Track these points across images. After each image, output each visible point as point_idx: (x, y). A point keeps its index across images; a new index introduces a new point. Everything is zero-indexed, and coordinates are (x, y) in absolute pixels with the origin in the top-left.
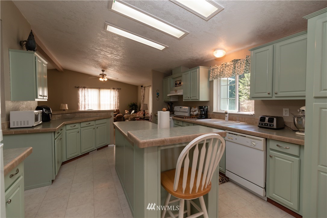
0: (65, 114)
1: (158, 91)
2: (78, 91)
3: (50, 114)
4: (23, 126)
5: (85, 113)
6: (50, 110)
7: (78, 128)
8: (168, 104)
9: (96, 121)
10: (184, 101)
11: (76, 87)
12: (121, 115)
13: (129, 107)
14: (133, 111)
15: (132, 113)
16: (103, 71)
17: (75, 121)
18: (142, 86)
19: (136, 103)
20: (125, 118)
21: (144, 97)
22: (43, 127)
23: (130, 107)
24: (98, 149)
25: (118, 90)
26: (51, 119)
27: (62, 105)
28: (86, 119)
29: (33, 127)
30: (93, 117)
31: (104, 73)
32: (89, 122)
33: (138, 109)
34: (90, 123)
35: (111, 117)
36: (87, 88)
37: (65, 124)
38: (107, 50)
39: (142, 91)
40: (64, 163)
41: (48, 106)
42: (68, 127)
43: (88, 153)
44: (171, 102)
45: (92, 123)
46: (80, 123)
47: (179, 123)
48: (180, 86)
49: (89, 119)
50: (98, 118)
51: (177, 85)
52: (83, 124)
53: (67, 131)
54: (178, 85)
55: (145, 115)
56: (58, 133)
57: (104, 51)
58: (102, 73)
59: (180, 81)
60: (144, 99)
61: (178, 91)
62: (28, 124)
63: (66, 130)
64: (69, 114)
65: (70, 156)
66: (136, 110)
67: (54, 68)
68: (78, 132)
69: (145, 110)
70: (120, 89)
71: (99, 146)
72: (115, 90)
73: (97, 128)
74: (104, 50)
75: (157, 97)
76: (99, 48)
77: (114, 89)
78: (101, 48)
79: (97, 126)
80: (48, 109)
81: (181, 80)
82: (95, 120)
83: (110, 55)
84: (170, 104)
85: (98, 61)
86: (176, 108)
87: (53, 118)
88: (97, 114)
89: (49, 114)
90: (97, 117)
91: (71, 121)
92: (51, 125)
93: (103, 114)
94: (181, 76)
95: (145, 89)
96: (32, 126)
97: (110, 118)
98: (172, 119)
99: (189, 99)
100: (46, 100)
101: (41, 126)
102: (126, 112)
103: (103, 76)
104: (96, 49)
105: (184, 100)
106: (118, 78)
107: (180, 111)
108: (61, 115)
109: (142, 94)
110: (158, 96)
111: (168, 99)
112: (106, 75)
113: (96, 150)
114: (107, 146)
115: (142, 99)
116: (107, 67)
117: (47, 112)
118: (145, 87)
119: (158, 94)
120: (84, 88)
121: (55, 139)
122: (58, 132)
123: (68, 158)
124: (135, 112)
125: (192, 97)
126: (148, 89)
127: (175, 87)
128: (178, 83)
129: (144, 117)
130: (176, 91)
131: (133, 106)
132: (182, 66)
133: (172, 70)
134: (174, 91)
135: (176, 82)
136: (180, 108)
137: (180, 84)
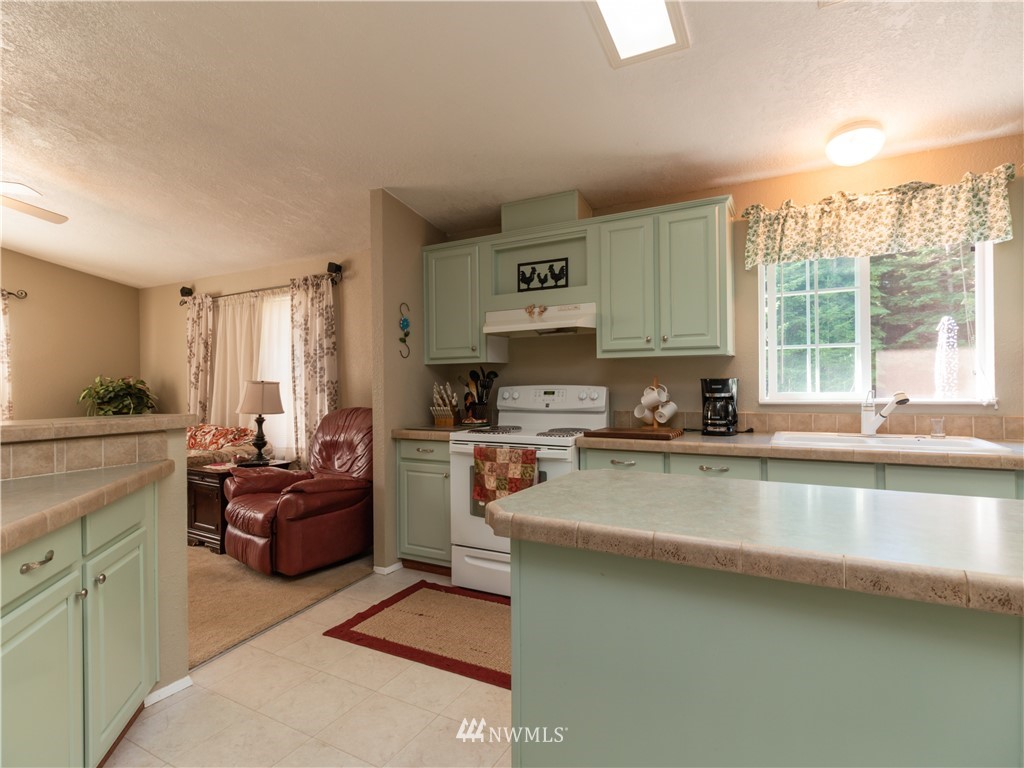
1: (404, 308)
10: (600, 355)
18: (187, 292)
39: (193, 315)
48: (556, 287)
51: (535, 283)
54: (543, 281)
55: (264, 444)
59: (557, 267)
60: (209, 358)
61: (549, 308)
75: (403, 340)
81: (566, 260)
84: (482, 377)
86: (515, 395)
95: (215, 307)
98: (574, 448)
99: (653, 345)
105: (605, 351)
107: (551, 408)
109: (191, 331)
110: (407, 335)
111: (474, 350)
115: (197, 360)
118: (215, 298)
119: (404, 324)
125: (676, 336)
126: (252, 306)
127: (520, 290)
128: (539, 274)
129: (260, 456)
130: (537, 310)
131: (125, 396)
132: (576, 194)
133: (500, 206)
134: (523, 314)
135: (527, 270)
136: (545, 393)
137: (560, 277)
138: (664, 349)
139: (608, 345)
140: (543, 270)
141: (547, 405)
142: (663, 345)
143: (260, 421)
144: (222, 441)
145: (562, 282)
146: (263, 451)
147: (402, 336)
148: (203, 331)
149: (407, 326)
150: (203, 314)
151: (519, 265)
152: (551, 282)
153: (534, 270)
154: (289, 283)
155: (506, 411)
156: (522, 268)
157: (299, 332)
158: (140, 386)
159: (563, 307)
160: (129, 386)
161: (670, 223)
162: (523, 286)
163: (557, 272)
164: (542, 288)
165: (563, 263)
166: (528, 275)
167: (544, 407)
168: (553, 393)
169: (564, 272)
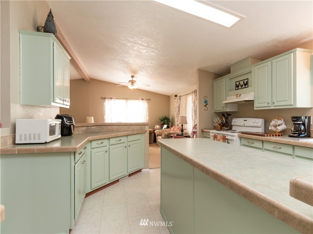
0: (90, 127)
1: (206, 98)
2: (105, 102)
3: (72, 126)
4: (28, 142)
5: (114, 126)
6: (72, 121)
7: (106, 146)
8: (223, 115)
9: (129, 137)
10: (255, 109)
11: (102, 98)
12: (152, 131)
13: (160, 120)
14: (165, 126)
15: (164, 128)
16: (132, 77)
17: (102, 136)
18: (176, 96)
19: (169, 116)
20: (156, 135)
21: (179, 108)
22: (62, 144)
23: (162, 120)
24: (130, 175)
25: (147, 101)
26: (73, 133)
27: (87, 117)
28: (116, 134)
29: (46, 143)
30: (123, 131)
31: (134, 79)
32: (120, 138)
33: (170, 124)
34: (121, 140)
35: (146, 131)
36: (114, 99)
37: (90, 140)
38: (143, 41)
39: (176, 101)
40: (88, 195)
41: (70, 116)
42: (94, 144)
43: (117, 181)
44: (227, 113)
45: (124, 139)
46: (109, 138)
47: (253, 143)
48: (245, 88)
49: (119, 134)
50: (130, 133)
51: (240, 87)
52: (113, 141)
53: (93, 150)
54: (242, 86)
55: (183, 131)
56: (80, 154)
57: (138, 44)
58: (131, 79)
59: (245, 81)
60: (179, 111)
61: (242, 95)
62: (39, 139)
63: (91, 149)
64: (95, 127)
65: (95, 186)
66: (169, 124)
67: (81, 78)
68: (106, 152)
69: (183, 125)
70: (150, 100)
71: (131, 171)
72: (144, 101)
73: (129, 146)
74: (139, 42)
75: (205, 106)
76: (132, 40)
77: (142, 99)
78: (136, 39)
79: (129, 143)
80: (70, 119)
81: (248, 79)
82: (127, 136)
83: (145, 51)
84: (226, 116)
85: (128, 63)
86: (236, 121)
87: (75, 132)
88: (129, 128)
89: (70, 125)
90: (129, 131)
91: (97, 136)
92: (73, 141)
93: (136, 127)
94: (251, 72)
95: (180, 99)
96: (44, 142)
97: (145, 133)
98: (237, 137)
99: (270, 105)
100: (68, 107)
101: (60, 141)
102: (158, 127)
103: (133, 83)
104: (129, 41)
106: (149, 86)
107: (245, 125)
108: (85, 127)
109: (176, 105)
110: (207, 104)
111: (223, 108)
112: (136, 81)
113: (127, 176)
114: (140, 171)
115: (177, 111)
116: (138, 70)
117: (69, 123)
118: (180, 97)
119: (206, 102)
120: (111, 98)
121: (76, 163)
122: (79, 152)
123: (93, 187)
124: (168, 127)
125: (278, 102)
126: (186, 98)
127: (236, 90)
128: (241, 84)
129: (182, 134)
130: (238, 95)
131: (165, 119)
132: (250, 57)
133: (230, 66)
134: (235, 96)
135: (238, 83)
136: (244, 121)
137: (246, 84)
138: (274, 106)
139: (257, 106)
140: (242, 83)
141: (244, 124)
142: (274, 105)
143: (182, 126)
144: (178, 130)
145: (247, 86)
146: (183, 132)
147: (205, 105)
148: (178, 105)
149: (207, 102)
150: (178, 101)
151: (236, 82)
152: (244, 86)
153: (239, 83)
154: (191, 92)
155: (234, 126)
156: (237, 83)
157: (193, 104)
158: (168, 117)
159: (245, 94)
160: (166, 117)
161: (276, 62)
162: (237, 88)
163: (245, 83)
164: (242, 88)
165: (247, 80)
166: (238, 85)
167: (243, 125)
168: (246, 121)
169: (247, 83)
